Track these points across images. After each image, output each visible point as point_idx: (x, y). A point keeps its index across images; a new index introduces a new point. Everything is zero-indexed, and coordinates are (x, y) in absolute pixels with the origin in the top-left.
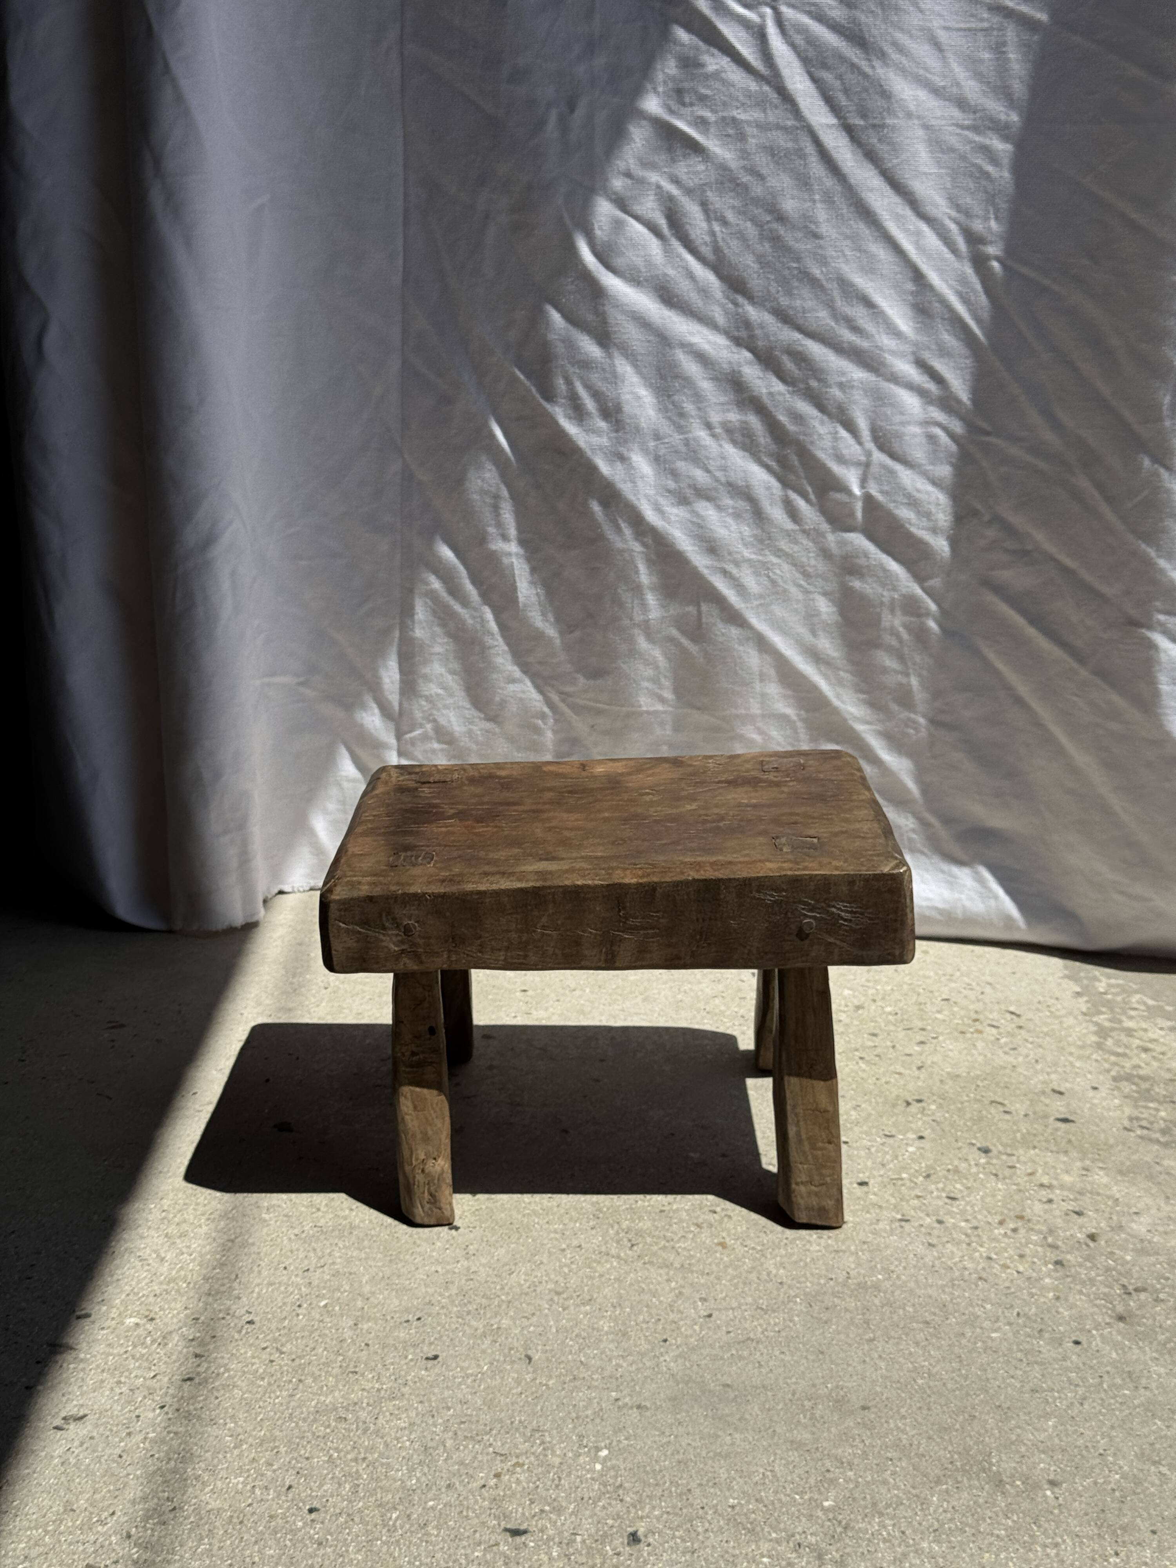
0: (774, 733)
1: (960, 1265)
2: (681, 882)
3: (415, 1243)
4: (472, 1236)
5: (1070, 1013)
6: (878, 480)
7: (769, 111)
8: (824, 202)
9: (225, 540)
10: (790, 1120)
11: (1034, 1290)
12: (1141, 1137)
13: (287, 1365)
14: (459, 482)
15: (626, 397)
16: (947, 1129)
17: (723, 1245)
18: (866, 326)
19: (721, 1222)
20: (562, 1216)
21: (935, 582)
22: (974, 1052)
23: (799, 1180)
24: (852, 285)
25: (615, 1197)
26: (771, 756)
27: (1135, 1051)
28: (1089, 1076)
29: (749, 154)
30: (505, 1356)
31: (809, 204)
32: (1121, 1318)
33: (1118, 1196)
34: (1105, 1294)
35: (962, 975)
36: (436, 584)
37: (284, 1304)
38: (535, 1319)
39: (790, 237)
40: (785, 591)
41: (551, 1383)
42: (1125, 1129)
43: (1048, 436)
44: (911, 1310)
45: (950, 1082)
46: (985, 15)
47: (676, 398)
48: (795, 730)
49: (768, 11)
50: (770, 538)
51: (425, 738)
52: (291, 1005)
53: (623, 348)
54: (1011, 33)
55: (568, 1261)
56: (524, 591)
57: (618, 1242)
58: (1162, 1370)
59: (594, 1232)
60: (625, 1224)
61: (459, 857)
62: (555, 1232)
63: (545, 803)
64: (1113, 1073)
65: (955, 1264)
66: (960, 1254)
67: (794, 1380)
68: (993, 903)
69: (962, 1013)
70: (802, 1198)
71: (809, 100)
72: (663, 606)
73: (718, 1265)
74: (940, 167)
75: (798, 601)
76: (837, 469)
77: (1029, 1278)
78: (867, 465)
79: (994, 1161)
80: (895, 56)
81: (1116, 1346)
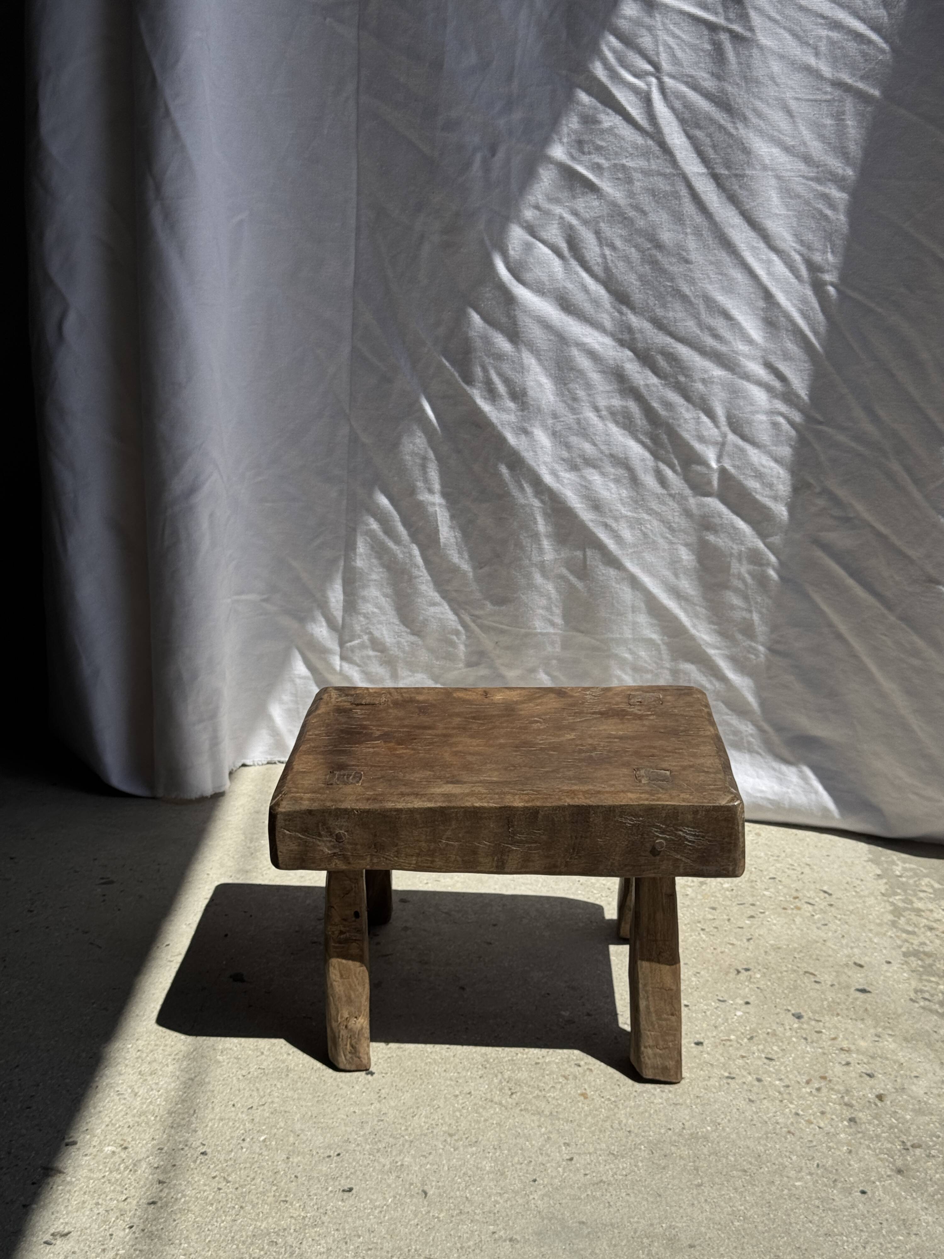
0: (643, 653)
1: (774, 1120)
2: (559, 807)
3: (338, 1086)
4: (384, 1080)
5: (872, 894)
6: (731, 457)
7: (652, 161)
8: (695, 234)
9: (206, 489)
10: (641, 995)
11: (831, 1144)
12: (923, 1008)
13: (231, 1192)
14: (395, 445)
15: (530, 383)
16: (768, 996)
17: (584, 1095)
18: (725, 335)
19: (584, 1075)
20: (456, 1065)
21: (776, 539)
22: (793, 926)
23: (647, 1044)
24: (715, 301)
25: (500, 1049)
26: (636, 690)
27: (923, 930)
28: (884, 951)
29: (635, 194)
30: (406, 1191)
31: (682, 236)
32: (900, 1171)
33: (902, 1060)
34: (888, 1149)
35: (786, 856)
36: (374, 525)
37: (232, 1137)
38: (431, 1157)
39: (665, 261)
40: (654, 542)
41: (441, 1215)
42: (911, 1000)
43: (869, 428)
44: (733, 1159)
45: (773, 954)
46: (829, 89)
47: (571, 386)
48: (658, 650)
49: (654, 80)
50: (643, 500)
51: (362, 646)
52: (249, 868)
53: (529, 345)
54: (849, 105)
55: (460, 1107)
56: (445, 534)
57: (501, 1090)
58: (930, 1219)
59: (481, 1080)
60: (507, 1074)
61: (383, 777)
62: (451, 1079)
63: (454, 728)
64: (904, 949)
65: (769, 1119)
66: (774, 1110)
67: (636, 1219)
68: (813, 796)
69: (785, 891)
70: (649, 1058)
71: (684, 153)
72: (556, 551)
73: (579, 1114)
74: (788, 210)
75: (664, 550)
76: (698, 446)
77: (828, 1133)
78: (723, 444)
79: (805, 1026)
80: (754, 120)
81: (895, 1196)
